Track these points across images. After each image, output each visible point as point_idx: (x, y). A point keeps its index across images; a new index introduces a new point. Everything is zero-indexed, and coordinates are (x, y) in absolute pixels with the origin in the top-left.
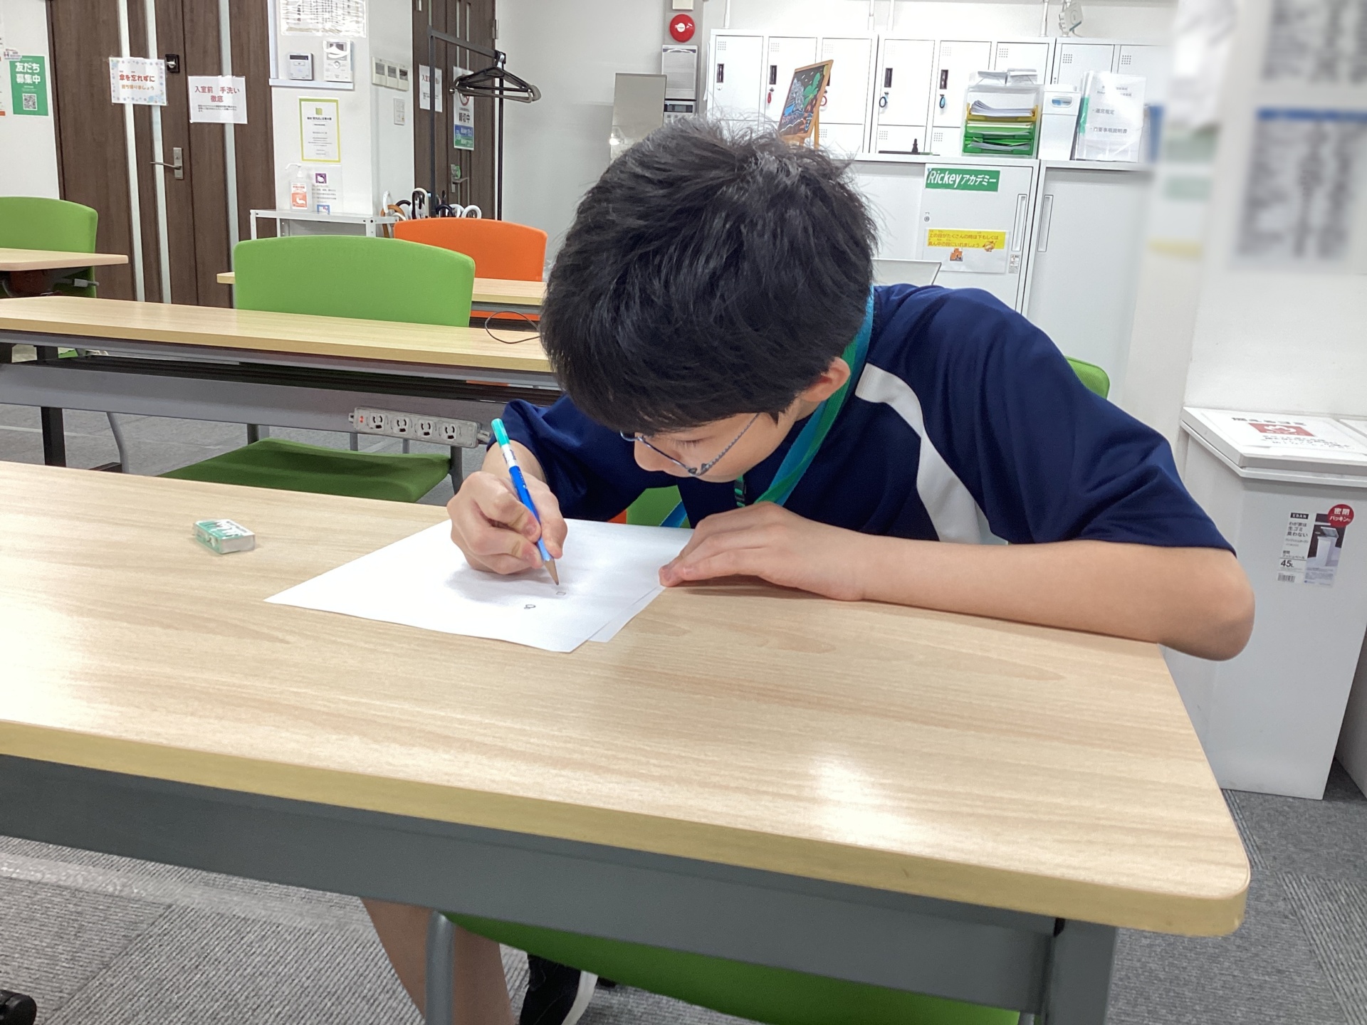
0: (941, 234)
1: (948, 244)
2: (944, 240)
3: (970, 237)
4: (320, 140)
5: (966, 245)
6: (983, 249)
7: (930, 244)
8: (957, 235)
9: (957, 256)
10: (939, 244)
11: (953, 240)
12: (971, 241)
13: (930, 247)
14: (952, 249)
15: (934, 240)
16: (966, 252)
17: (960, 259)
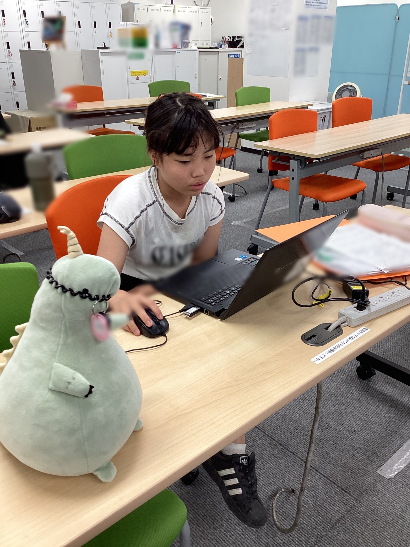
0: (133, 73)
1: (135, 75)
2: (134, 74)
3: (140, 72)
5: (139, 75)
6: (143, 76)
7: (131, 75)
8: (138, 72)
9: (138, 79)
10: (133, 75)
11: (136, 74)
12: (140, 74)
13: (132, 76)
14: (136, 77)
15: (132, 74)
16: (140, 77)
17: (139, 79)
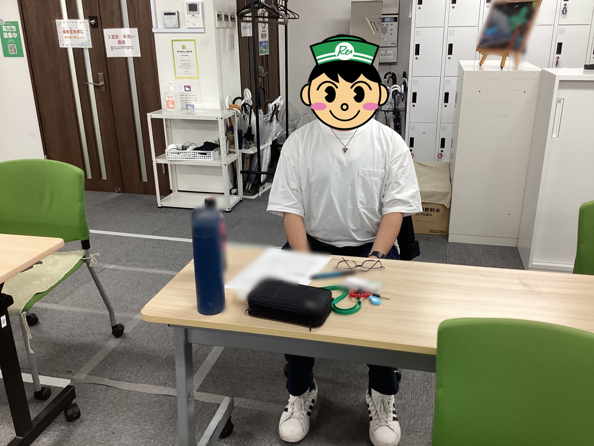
4: (186, 65)
